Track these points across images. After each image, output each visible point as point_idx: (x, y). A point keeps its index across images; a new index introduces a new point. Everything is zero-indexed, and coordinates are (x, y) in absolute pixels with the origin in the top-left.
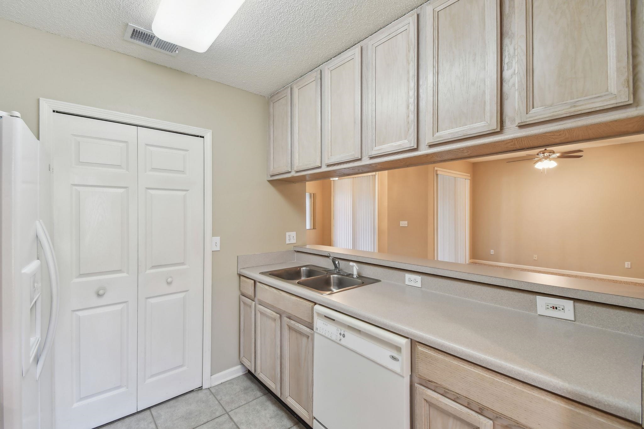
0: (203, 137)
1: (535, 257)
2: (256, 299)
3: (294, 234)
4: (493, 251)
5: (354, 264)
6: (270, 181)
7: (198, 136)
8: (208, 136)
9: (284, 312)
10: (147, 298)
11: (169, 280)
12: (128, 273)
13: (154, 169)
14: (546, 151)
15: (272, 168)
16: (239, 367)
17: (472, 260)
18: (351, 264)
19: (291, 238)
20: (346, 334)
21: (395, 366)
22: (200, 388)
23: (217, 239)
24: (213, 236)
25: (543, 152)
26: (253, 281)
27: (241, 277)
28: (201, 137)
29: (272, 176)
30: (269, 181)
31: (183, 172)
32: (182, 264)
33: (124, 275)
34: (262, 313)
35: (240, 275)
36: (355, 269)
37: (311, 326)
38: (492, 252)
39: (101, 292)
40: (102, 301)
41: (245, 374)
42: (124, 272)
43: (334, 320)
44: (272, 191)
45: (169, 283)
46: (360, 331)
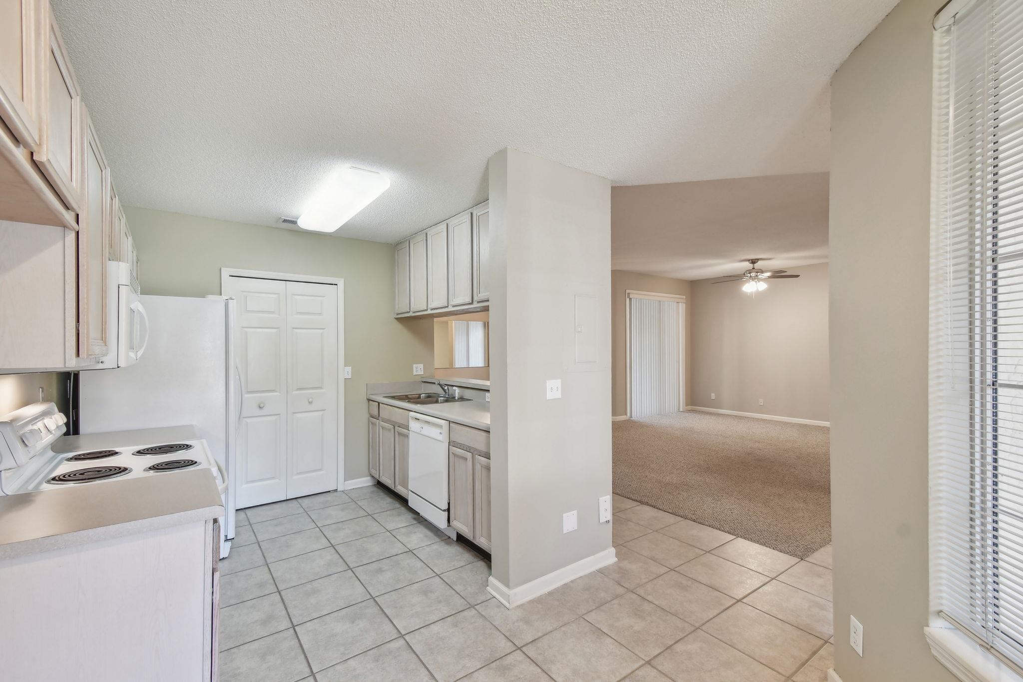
0: (337, 285)
1: (761, 402)
2: (380, 418)
3: (421, 366)
4: (714, 394)
5: (456, 388)
6: (397, 319)
7: (332, 284)
8: (341, 283)
9: (396, 423)
10: (294, 413)
11: (310, 400)
12: (280, 393)
13: (298, 313)
14: (754, 270)
15: (397, 307)
16: (369, 478)
17: (689, 407)
18: (454, 388)
19: (419, 369)
20: (424, 427)
21: (440, 438)
22: (336, 490)
23: (349, 369)
24: (345, 366)
25: (750, 271)
26: (377, 403)
27: (370, 402)
28: (335, 284)
29: (398, 314)
30: (395, 318)
31: (320, 314)
32: (320, 388)
33: (278, 394)
34: (383, 428)
35: (369, 400)
36: (457, 392)
37: (407, 427)
38: (713, 396)
39: (262, 405)
40: (263, 412)
41: (375, 485)
42: (276, 392)
43: (419, 419)
44: (398, 326)
45: (310, 403)
46: (429, 422)
